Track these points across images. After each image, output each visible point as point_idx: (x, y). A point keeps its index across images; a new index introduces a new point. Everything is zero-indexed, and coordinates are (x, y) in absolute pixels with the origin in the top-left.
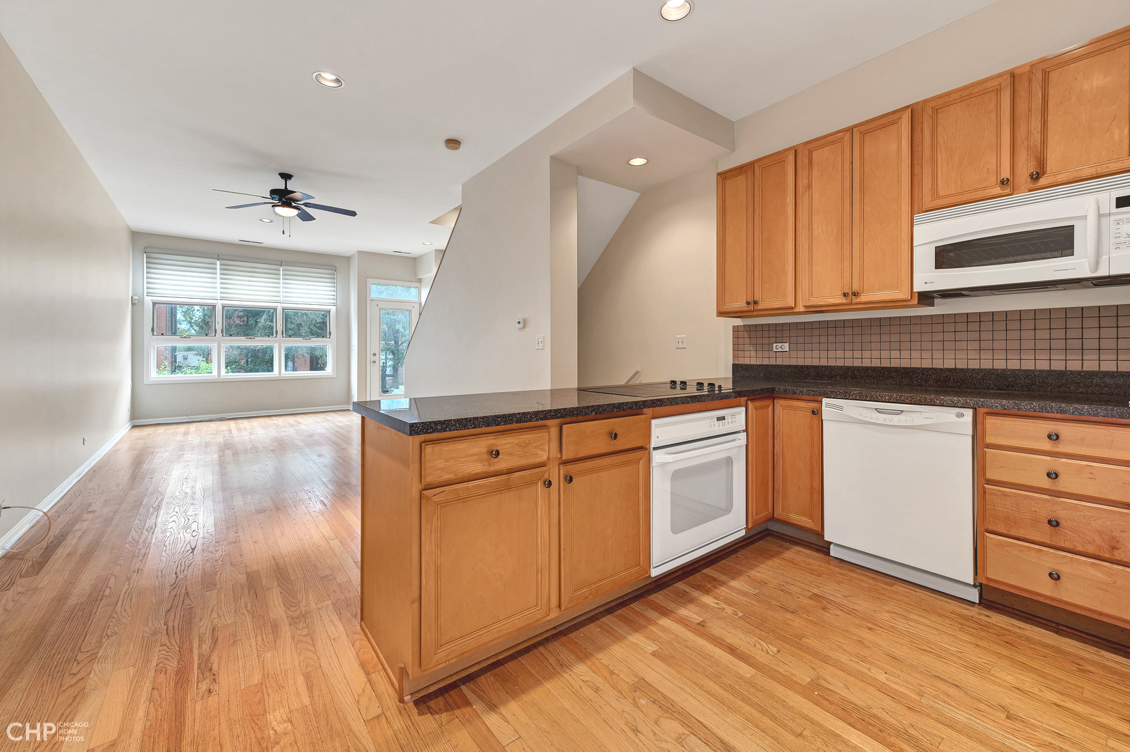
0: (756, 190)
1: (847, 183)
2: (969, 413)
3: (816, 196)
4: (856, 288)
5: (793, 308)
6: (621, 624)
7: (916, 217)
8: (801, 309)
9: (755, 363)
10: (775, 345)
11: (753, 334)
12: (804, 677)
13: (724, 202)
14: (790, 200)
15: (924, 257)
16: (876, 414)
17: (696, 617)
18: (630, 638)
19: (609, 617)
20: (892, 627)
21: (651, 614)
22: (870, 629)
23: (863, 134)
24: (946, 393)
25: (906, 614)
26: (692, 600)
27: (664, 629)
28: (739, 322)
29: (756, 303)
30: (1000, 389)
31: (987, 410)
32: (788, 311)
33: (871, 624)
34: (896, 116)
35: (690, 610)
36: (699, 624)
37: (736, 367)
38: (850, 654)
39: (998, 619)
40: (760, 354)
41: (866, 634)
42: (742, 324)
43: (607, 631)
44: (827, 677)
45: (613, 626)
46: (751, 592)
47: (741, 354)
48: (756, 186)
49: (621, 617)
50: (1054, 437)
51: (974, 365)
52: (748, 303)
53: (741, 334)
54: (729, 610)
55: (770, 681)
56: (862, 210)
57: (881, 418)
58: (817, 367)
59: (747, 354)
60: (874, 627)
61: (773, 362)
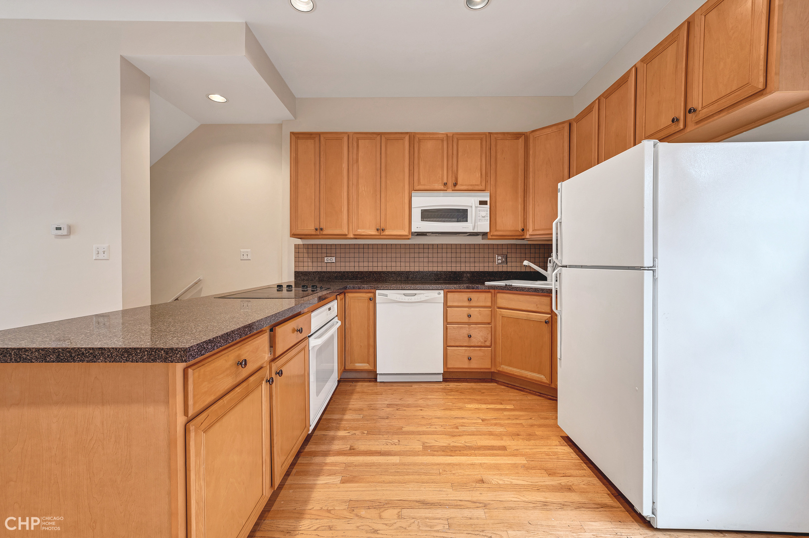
0: (322, 153)
1: (378, 165)
2: (442, 292)
3: (361, 168)
4: (383, 226)
5: (346, 235)
6: (304, 477)
7: (414, 193)
8: (352, 236)
9: (312, 271)
10: (326, 258)
11: (310, 251)
12: (418, 447)
13: (297, 154)
14: (345, 166)
15: (416, 214)
16: (404, 297)
17: (346, 446)
18: (318, 482)
19: (290, 478)
20: (427, 405)
21: (318, 460)
22: (421, 410)
23: (387, 139)
24: (416, 284)
25: (426, 397)
26: (333, 438)
27: (334, 464)
28: (299, 242)
29: (321, 229)
30: (436, 280)
31: (447, 290)
32: (344, 236)
33: (421, 408)
34: (402, 136)
35: (338, 445)
36: (350, 449)
37: (297, 274)
38: (425, 425)
39: (452, 385)
40: (315, 264)
41: (422, 413)
42: (302, 243)
43: (299, 488)
44: (426, 441)
45: (300, 483)
46: (360, 417)
47: (301, 264)
48: (321, 151)
49: (298, 473)
50: (470, 300)
51: (426, 269)
52: (316, 230)
53: (301, 250)
54: (357, 432)
55: (409, 457)
56: (386, 182)
57: (407, 299)
58: (353, 272)
59: (306, 264)
60: (422, 408)
61: (324, 269)
